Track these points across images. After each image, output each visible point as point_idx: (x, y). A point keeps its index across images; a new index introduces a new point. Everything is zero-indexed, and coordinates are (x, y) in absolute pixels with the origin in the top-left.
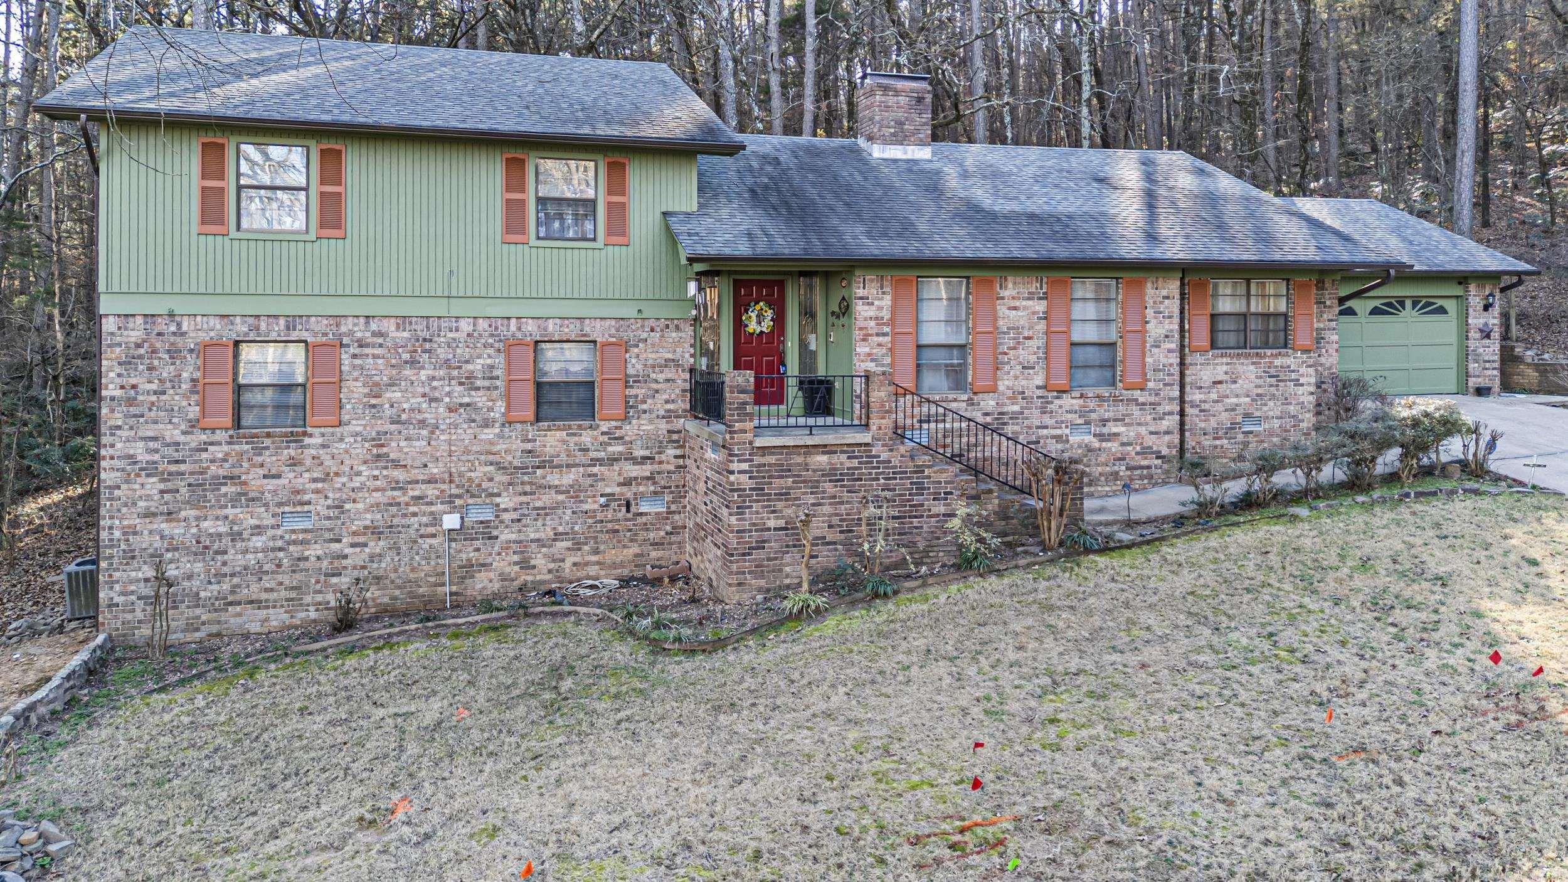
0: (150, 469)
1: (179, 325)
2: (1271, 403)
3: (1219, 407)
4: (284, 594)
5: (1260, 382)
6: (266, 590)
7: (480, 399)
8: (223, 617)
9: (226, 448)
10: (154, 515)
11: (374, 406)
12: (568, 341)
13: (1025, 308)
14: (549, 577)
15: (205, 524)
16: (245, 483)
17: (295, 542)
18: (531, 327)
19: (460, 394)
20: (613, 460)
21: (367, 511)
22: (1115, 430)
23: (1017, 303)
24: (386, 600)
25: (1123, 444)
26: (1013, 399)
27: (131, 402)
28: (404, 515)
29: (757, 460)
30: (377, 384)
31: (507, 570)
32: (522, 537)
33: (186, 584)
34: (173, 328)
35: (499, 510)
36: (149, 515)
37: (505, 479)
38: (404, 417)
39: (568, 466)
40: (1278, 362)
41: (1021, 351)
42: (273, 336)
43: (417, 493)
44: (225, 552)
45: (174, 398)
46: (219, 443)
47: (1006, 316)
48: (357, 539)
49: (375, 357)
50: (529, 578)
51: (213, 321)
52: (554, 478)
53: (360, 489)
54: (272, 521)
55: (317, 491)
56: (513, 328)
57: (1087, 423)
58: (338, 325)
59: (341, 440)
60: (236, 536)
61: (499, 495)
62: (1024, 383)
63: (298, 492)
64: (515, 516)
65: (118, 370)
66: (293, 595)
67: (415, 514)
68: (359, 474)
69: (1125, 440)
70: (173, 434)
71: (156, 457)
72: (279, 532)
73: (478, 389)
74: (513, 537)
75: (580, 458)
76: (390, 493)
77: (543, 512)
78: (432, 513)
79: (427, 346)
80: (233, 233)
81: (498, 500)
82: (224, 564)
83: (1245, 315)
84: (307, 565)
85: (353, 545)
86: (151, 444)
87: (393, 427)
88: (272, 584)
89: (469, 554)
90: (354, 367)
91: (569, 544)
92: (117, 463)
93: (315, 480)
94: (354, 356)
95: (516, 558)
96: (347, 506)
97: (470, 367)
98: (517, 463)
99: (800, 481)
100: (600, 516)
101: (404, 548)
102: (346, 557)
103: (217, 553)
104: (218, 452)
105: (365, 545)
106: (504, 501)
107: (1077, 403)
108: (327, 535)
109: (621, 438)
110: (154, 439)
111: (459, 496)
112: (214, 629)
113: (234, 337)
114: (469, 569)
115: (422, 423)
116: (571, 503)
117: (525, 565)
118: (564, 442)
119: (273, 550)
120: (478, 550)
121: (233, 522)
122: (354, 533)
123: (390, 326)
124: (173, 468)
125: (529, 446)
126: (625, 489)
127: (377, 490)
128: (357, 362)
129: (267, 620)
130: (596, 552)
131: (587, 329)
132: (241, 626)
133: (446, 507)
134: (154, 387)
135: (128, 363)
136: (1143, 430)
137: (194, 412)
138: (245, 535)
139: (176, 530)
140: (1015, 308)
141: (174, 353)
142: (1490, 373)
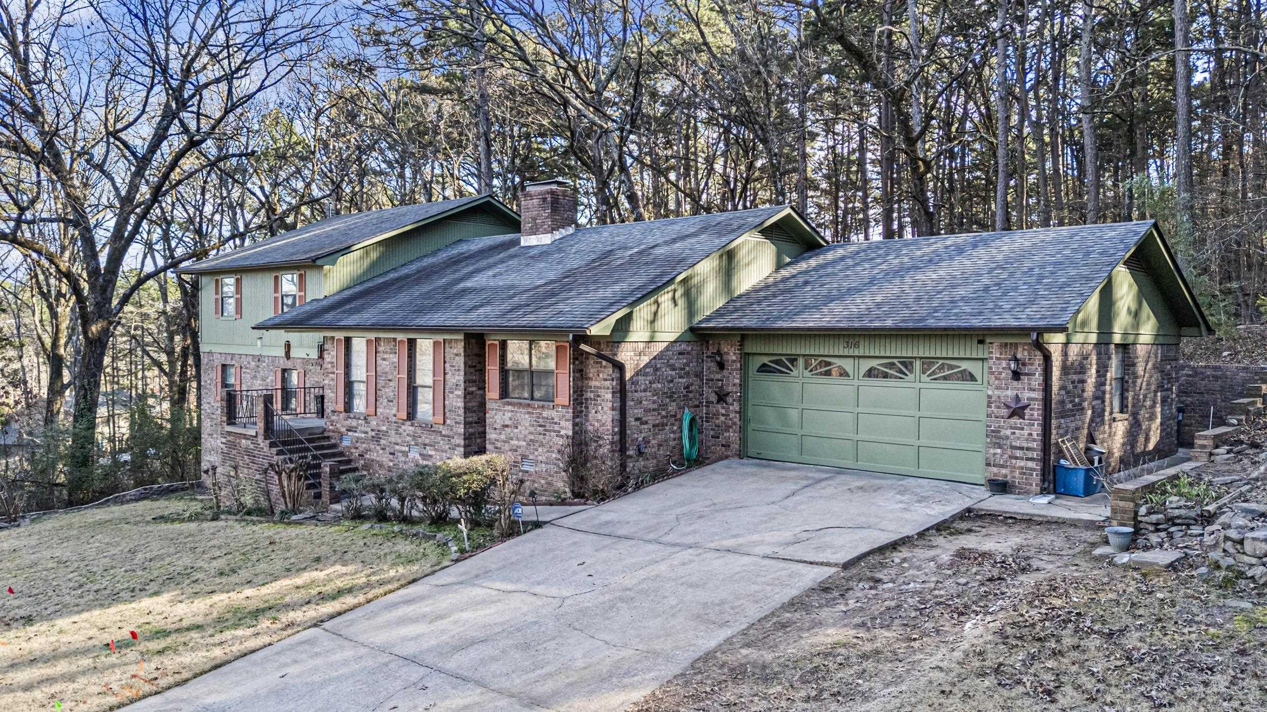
2: (540, 450)
3: (507, 447)
5: (532, 429)
12: (291, 369)
13: (389, 359)
18: (281, 362)
23: (385, 356)
26: (383, 422)
40: (545, 414)
41: (387, 389)
42: (229, 362)
47: (381, 365)
49: (248, 373)
51: (218, 355)
56: (277, 362)
57: (417, 445)
58: (241, 358)
62: (388, 411)
80: (221, 318)
83: (527, 371)
90: (244, 378)
94: (244, 373)
97: (268, 380)
99: (238, 452)
107: (412, 430)
113: (222, 362)
123: (251, 359)
131: (295, 364)
140: (384, 359)
142: (1022, 463)
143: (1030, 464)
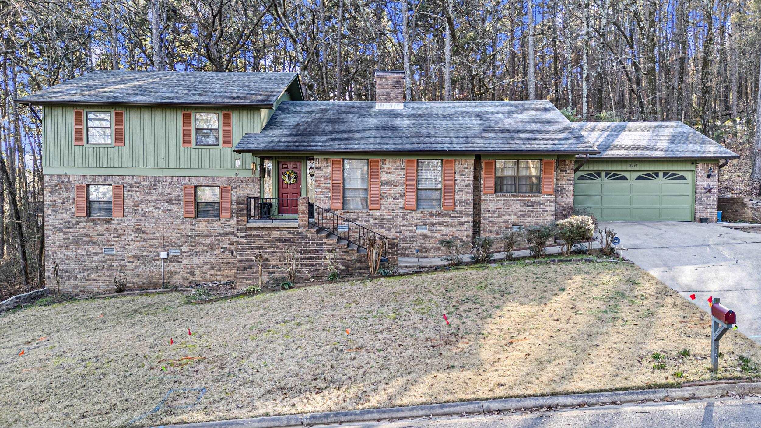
0: (60, 230)
1: (69, 179)
2: (529, 219)
3: (500, 220)
4: (105, 278)
5: (523, 209)
6: (100, 276)
7: (174, 208)
8: (85, 285)
9: (85, 224)
10: (62, 247)
11: (136, 210)
12: (208, 186)
13: (395, 173)
14: (201, 279)
15: (78, 251)
16: (91, 237)
17: (109, 259)
18: (193, 180)
19: (168, 207)
20: (226, 234)
21: (134, 249)
22: (438, 228)
23: (391, 171)
24: (141, 283)
25: (443, 235)
26: (388, 213)
27: (54, 206)
28: (147, 252)
29: (249, 232)
30: (137, 202)
31: (185, 275)
32: (191, 263)
33: (72, 272)
34: (67, 180)
35: (182, 252)
36: (60, 247)
37: (184, 240)
38: (147, 214)
39: (209, 236)
40: (533, 199)
41: (392, 192)
42: (100, 183)
43: (151, 244)
44: (85, 262)
45: (68, 205)
46: (82, 222)
47: (385, 176)
48: (131, 260)
49: (136, 191)
50: (194, 279)
51: (80, 177)
52: (203, 240)
53: (131, 241)
54: (100, 251)
55: (116, 241)
56: (187, 181)
57: (425, 225)
58: (123, 179)
59: (124, 222)
60: (89, 256)
61: (182, 246)
62: (394, 206)
63: (109, 241)
64: (188, 254)
65: (49, 194)
66: (108, 279)
67: (151, 252)
68: (131, 235)
69: (444, 233)
70: (67, 218)
71: (62, 226)
72: (103, 255)
73: (173, 204)
74: (187, 262)
75: (213, 232)
76: (142, 243)
77: (199, 253)
78: (157, 252)
79: (155, 187)
80: (86, 145)
81: (181, 248)
82: (85, 266)
83: (515, 177)
84: (113, 268)
85: (129, 262)
86: (60, 221)
87: (143, 218)
88: (101, 274)
89: (171, 268)
90: (128, 195)
91: (209, 267)
92: (49, 228)
93: (115, 237)
94: (129, 191)
95: (188, 271)
96: (127, 247)
97: (171, 196)
98: (188, 234)
99: (266, 242)
100: (221, 256)
101: (147, 264)
102: (126, 266)
103: (82, 262)
104: (82, 225)
105: (133, 262)
106: (184, 248)
107: (420, 216)
108: (120, 257)
109: (229, 225)
110: (62, 219)
111: (167, 246)
112: (82, 289)
113: (87, 183)
114: (171, 274)
115: (153, 217)
116: (210, 251)
117: (192, 274)
118: (207, 226)
119: (102, 262)
120: (174, 267)
121: (88, 251)
122: (130, 258)
123: (141, 180)
124: (68, 230)
125: (193, 227)
126: (231, 246)
127: (137, 242)
128: (130, 193)
129: (99, 287)
130: (220, 270)
131: (216, 181)
132: (91, 289)
133: (162, 249)
134: (61, 201)
135: (52, 192)
136: (453, 229)
137: (74, 210)
138: (92, 255)
139: (69, 253)
140: (390, 173)
141: (67, 189)
142: (710, 211)
143: (714, 211)
